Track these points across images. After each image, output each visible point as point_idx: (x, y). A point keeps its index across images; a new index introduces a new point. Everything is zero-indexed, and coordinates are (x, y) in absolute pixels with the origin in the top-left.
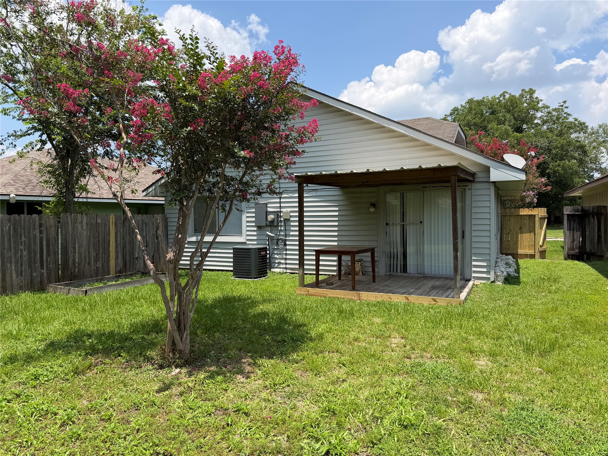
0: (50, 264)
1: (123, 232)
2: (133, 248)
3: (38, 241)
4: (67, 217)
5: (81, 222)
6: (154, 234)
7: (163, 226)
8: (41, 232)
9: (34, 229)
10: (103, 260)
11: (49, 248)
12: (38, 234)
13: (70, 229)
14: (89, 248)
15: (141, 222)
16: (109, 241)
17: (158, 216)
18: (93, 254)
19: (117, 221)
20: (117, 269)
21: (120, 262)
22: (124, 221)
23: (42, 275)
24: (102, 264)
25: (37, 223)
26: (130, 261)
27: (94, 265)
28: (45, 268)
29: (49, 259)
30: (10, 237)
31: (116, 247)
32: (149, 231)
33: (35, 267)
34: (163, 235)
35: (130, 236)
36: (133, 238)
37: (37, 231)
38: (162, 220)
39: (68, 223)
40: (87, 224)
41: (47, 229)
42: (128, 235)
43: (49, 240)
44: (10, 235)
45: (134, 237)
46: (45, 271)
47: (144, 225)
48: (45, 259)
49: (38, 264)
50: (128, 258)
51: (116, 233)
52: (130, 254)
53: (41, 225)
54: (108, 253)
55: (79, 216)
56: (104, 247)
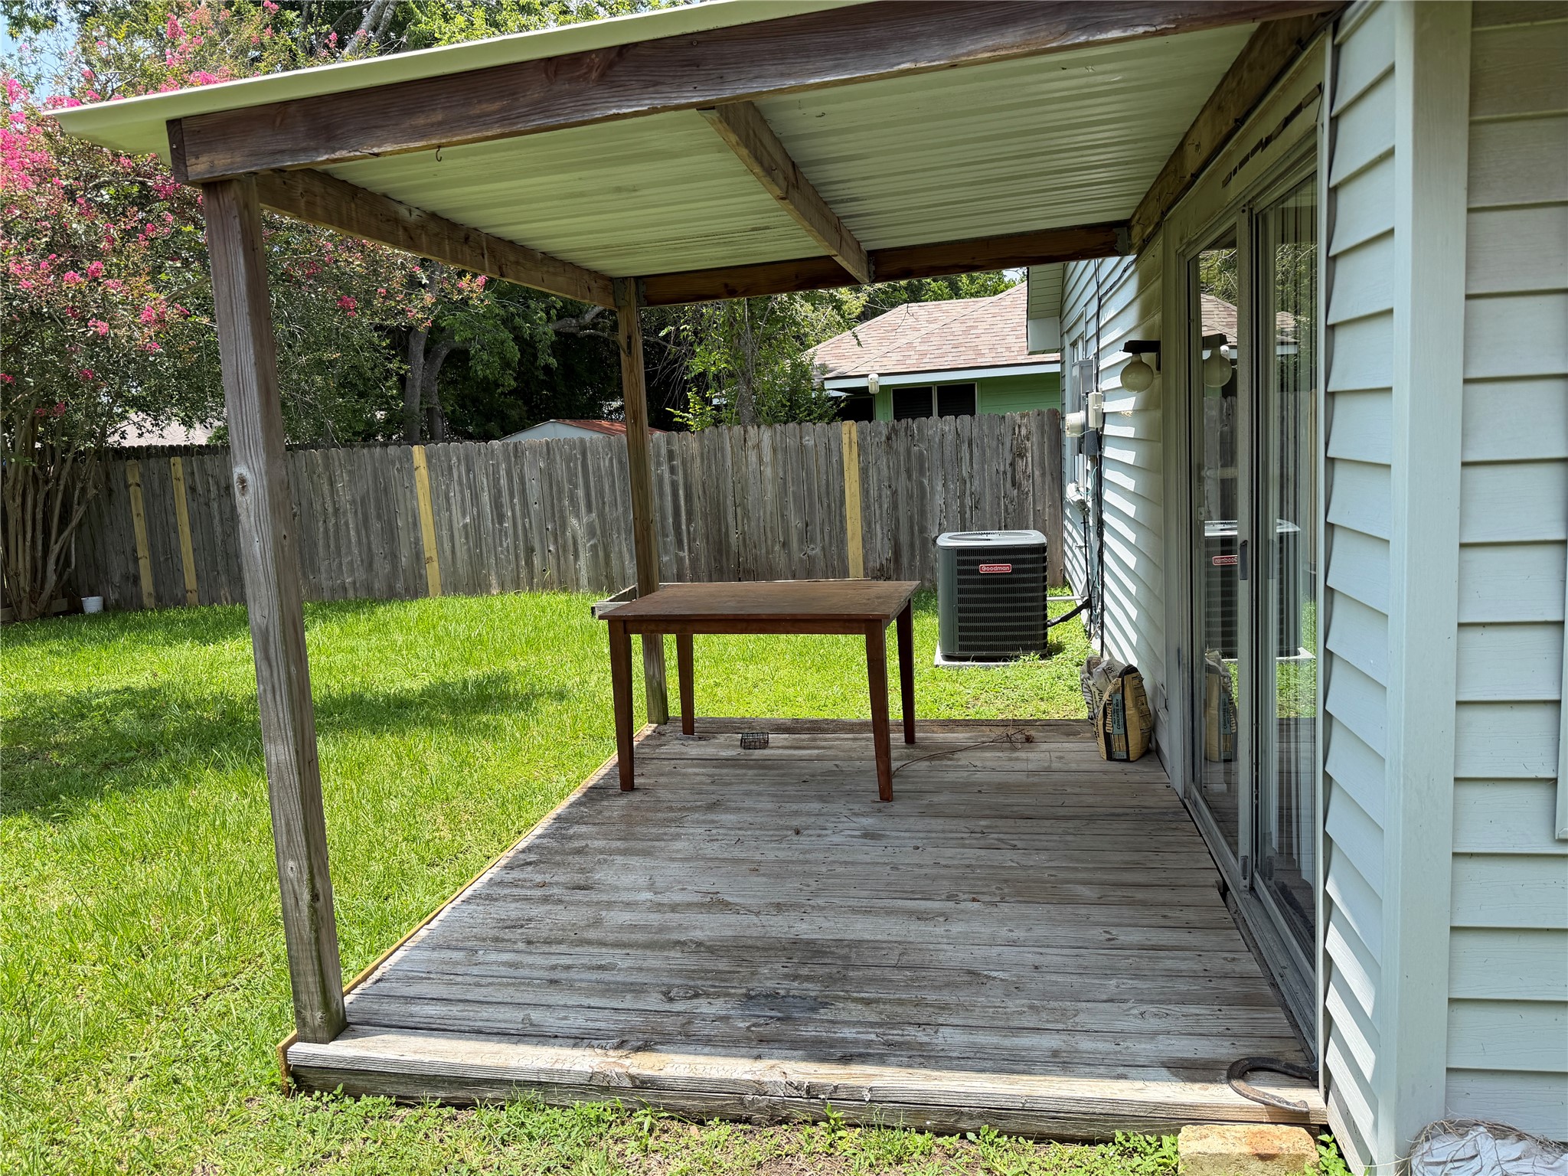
0: (695, 540)
1: (889, 467)
2: (923, 513)
3: (668, 489)
4: (720, 435)
5: (758, 446)
6: (1005, 473)
7: (1041, 445)
8: (673, 470)
9: (659, 464)
10: (827, 538)
11: (691, 506)
12: (667, 475)
13: (729, 463)
14: (783, 508)
15: (950, 437)
16: (843, 492)
17: (1022, 416)
18: (796, 522)
19: (864, 439)
20: (871, 564)
21: (879, 545)
22: (889, 438)
23: (680, 561)
24: (823, 548)
25: (664, 451)
26: (912, 545)
27: (801, 550)
28: (686, 548)
29: (692, 529)
30: (614, 481)
31: (866, 507)
32: (983, 462)
33: (665, 543)
34: (1043, 475)
35: (909, 477)
36: (921, 483)
37: (665, 468)
38: (1041, 427)
39: (722, 449)
40: (775, 450)
41: (684, 463)
42: (904, 475)
43: (691, 487)
44: (613, 476)
45: (926, 482)
46: (686, 553)
47: (965, 447)
48: (684, 527)
49: (671, 538)
50: (904, 538)
51: (864, 472)
52: (912, 528)
53: (671, 455)
54: (841, 522)
55: (752, 431)
56: (829, 506)
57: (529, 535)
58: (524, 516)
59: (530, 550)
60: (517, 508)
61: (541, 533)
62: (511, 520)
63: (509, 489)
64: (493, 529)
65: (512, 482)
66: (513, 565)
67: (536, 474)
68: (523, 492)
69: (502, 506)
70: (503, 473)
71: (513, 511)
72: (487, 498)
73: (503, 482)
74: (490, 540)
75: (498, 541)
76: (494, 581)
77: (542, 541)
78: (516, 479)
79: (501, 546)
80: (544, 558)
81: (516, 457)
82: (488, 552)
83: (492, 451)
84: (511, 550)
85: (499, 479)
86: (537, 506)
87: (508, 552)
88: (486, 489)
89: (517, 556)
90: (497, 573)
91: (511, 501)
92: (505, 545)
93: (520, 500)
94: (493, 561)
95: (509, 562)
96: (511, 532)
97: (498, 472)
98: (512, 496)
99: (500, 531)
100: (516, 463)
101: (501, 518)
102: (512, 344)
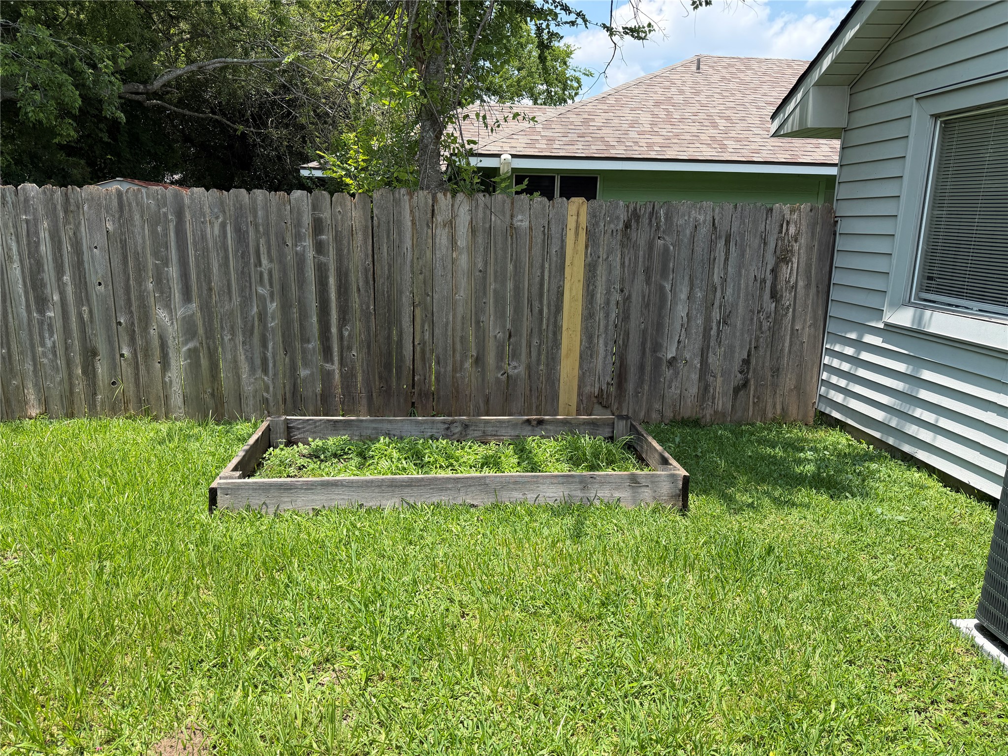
0: (350, 348)
1: (623, 264)
2: (659, 326)
3: (311, 274)
4: (397, 202)
5: (451, 224)
6: (764, 281)
7: (810, 248)
8: (320, 248)
9: (298, 237)
10: (534, 354)
11: (346, 301)
12: (310, 254)
13: (408, 243)
14: (479, 310)
15: (704, 230)
16: (560, 294)
17: (792, 211)
18: (494, 331)
19: (597, 224)
20: (588, 389)
21: (600, 366)
22: (627, 226)
23: (327, 376)
24: (529, 367)
25: (307, 220)
26: (642, 368)
27: (499, 368)
28: (336, 359)
29: (346, 334)
30: (226, 258)
31: (589, 315)
32: (740, 266)
33: (304, 351)
34: (808, 286)
35: (648, 281)
36: (662, 288)
37: (308, 243)
38: (813, 226)
39: (399, 223)
40: (473, 231)
41: (338, 238)
42: (641, 277)
43: (347, 275)
44: (226, 250)
45: (668, 287)
46: (336, 367)
47: (721, 244)
48: (334, 330)
49: (314, 344)
50: (633, 358)
51: (591, 269)
52: (643, 344)
53: (318, 226)
54: (555, 334)
55: (444, 200)
56: (541, 312)
57: (89, 331)
58: (79, 303)
59: (90, 354)
60: (70, 290)
61: (108, 328)
62: (58, 308)
63: (55, 260)
64: (30, 320)
65: (60, 249)
66: (62, 374)
67: (100, 239)
68: (79, 265)
69: (43, 285)
70: (44, 235)
71: (62, 294)
72: (18, 272)
73: (45, 249)
74: (24, 335)
75: (37, 338)
76: (31, 396)
77: (110, 342)
78: (67, 247)
79: (43, 345)
80: (113, 367)
81: (66, 211)
82: (22, 353)
83: (26, 200)
84: (60, 352)
85: (37, 244)
86: (102, 288)
87: (55, 354)
88: (16, 257)
89: (69, 363)
90: (36, 385)
91: (59, 279)
92: (49, 343)
93: (73, 279)
94: (29, 367)
95: (57, 369)
96: (58, 325)
97: (37, 234)
98: (59, 270)
99: (41, 323)
100: (66, 222)
101: (42, 303)
102: (71, 87)
